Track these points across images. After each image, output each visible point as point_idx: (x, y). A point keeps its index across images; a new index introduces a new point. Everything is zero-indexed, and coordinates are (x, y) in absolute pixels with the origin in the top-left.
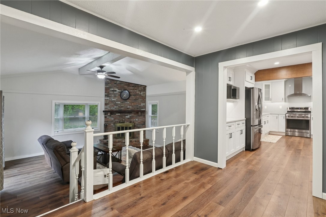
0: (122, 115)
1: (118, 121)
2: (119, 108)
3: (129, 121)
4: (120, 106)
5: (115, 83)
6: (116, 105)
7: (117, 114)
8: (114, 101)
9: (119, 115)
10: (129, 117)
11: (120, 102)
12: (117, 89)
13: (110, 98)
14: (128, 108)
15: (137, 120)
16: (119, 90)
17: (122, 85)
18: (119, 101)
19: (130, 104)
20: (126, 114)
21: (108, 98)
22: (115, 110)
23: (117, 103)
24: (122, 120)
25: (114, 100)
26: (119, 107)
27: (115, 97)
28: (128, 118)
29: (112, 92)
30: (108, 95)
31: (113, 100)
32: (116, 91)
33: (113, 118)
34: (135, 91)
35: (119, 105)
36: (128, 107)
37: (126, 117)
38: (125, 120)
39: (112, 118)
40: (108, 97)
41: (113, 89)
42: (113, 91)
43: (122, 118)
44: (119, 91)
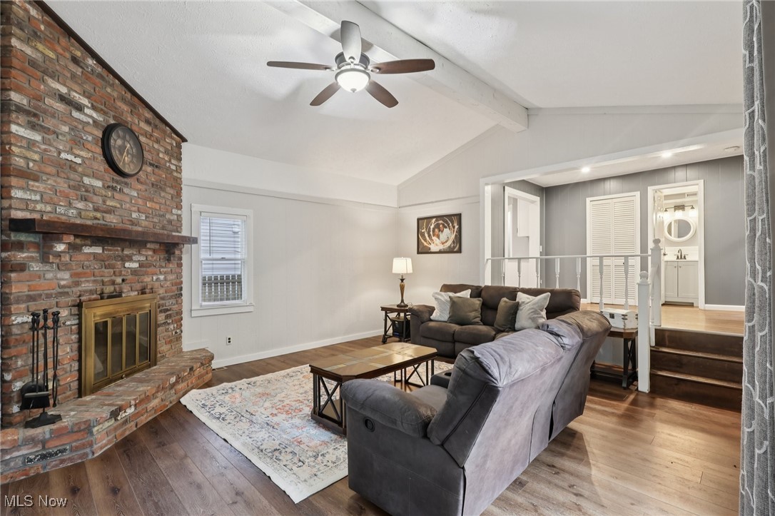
0: (109, 257)
1: (91, 292)
2: (99, 215)
3: (138, 286)
4: (99, 200)
5: (75, 60)
6: (85, 194)
7: (87, 250)
8: (72, 166)
9: (95, 255)
10: (136, 265)
11: (99, 184)
12: (85, 101)
13: (44, 141)
14: (133, 223)
15: (162, 277)
16: (94, 108)
17: (109, 90)
18: (95, 176)
19: (140, 201)
20: (126, 252)
21: (37, 137)
22: (78, 221)
23: (86, 180)
24: (113, 283)
25: (70, 157)
26: (96, 210)
27: (77, 142)
28: (134, 272)
29: (60, 106)
30: (35, 115)
31: (63, 155)
32: (80, 108)
33: (66, 275)
34: (156, 146)
35: (95, 198)
36: (134, 215)
37: (127, 265)
38: (123, 280)
39: (60, 275)
40: (33, 127)
41: (64, 90)
42: (62, 98)
43: (112, 271)
44: (95, 115)
